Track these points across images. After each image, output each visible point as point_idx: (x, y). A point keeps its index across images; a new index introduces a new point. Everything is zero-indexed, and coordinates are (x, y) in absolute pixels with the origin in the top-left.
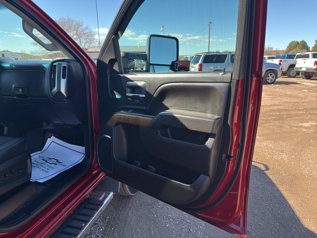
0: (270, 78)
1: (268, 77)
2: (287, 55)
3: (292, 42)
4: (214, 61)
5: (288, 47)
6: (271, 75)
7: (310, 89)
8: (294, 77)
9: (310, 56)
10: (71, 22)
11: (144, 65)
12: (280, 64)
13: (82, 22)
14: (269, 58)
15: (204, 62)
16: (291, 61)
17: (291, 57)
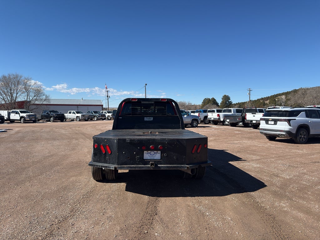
0: (195, 124)
1: (194, 123)
2: (203, 110)
3: (206, 99)
5: (202, 103)
6: (195, 122)
7: (215, 129)
8: (208, 124)
9: (215, 111)
11: (95, 116)
12: (199, 116)
14: (192, 112)
16: (205, 114)
17: (205, 111)
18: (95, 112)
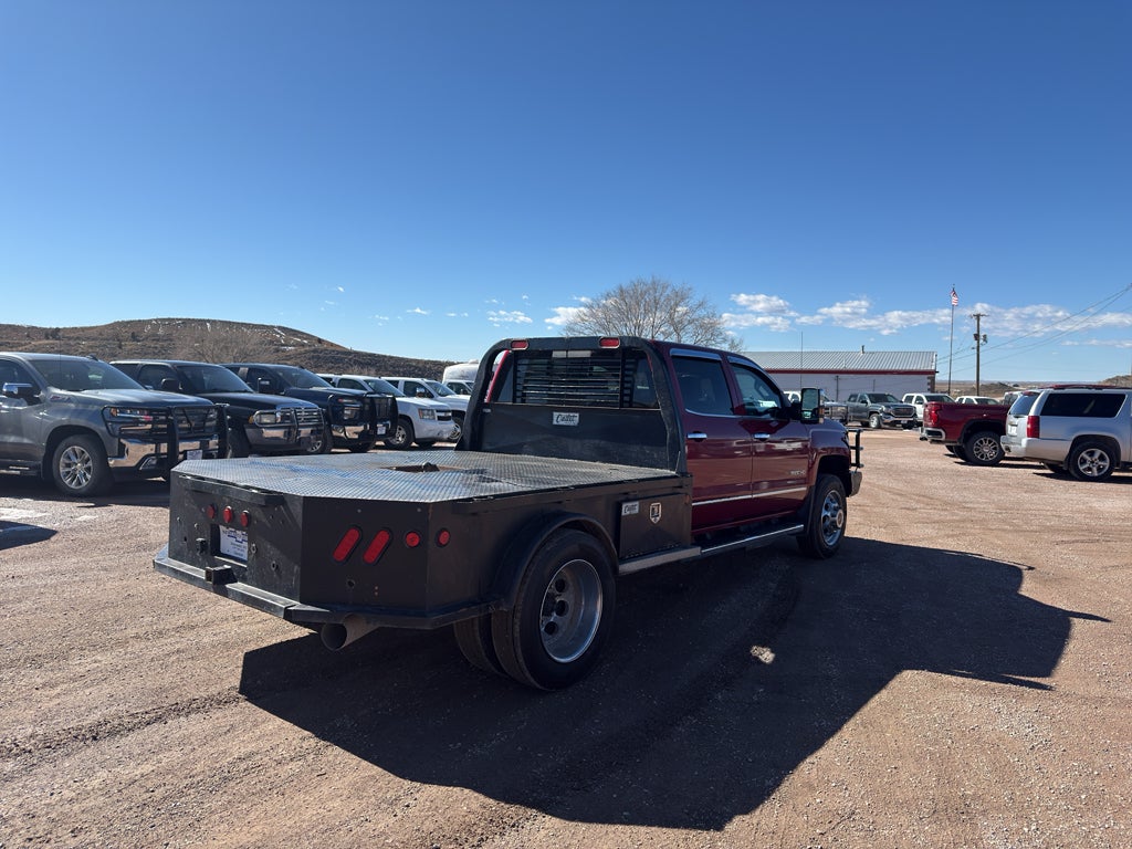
4: (1086, 411)
10: (660, 289)
13: (690, 289)
15: (1042, 414)
18: (877, 398)
